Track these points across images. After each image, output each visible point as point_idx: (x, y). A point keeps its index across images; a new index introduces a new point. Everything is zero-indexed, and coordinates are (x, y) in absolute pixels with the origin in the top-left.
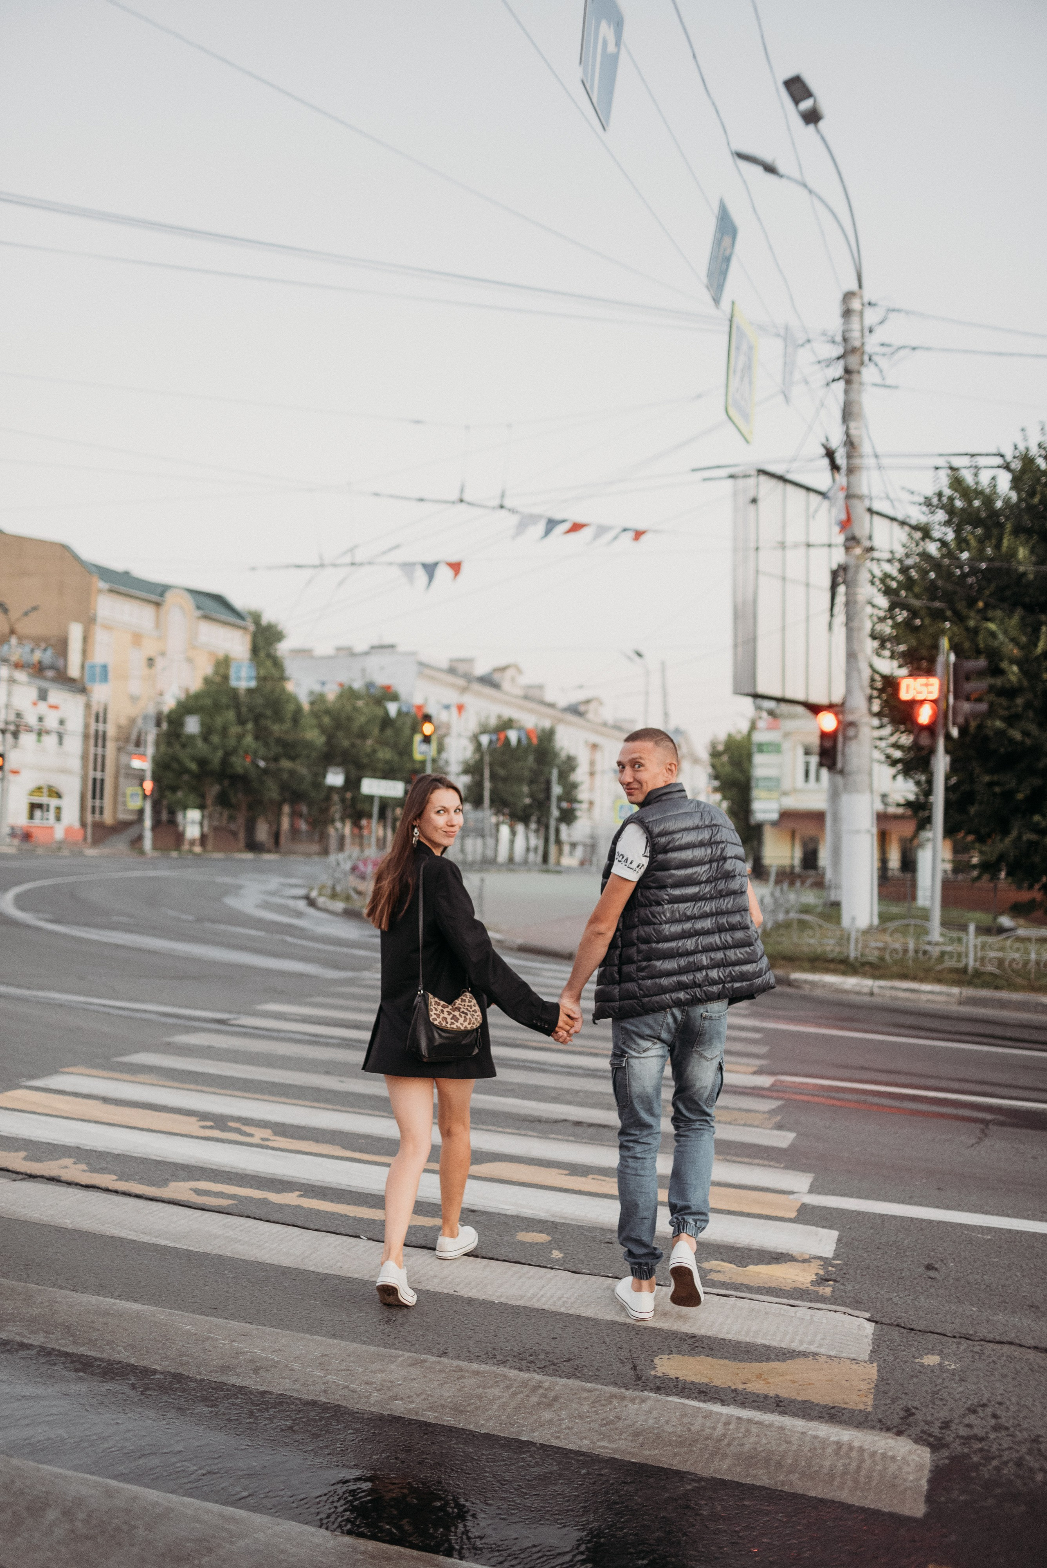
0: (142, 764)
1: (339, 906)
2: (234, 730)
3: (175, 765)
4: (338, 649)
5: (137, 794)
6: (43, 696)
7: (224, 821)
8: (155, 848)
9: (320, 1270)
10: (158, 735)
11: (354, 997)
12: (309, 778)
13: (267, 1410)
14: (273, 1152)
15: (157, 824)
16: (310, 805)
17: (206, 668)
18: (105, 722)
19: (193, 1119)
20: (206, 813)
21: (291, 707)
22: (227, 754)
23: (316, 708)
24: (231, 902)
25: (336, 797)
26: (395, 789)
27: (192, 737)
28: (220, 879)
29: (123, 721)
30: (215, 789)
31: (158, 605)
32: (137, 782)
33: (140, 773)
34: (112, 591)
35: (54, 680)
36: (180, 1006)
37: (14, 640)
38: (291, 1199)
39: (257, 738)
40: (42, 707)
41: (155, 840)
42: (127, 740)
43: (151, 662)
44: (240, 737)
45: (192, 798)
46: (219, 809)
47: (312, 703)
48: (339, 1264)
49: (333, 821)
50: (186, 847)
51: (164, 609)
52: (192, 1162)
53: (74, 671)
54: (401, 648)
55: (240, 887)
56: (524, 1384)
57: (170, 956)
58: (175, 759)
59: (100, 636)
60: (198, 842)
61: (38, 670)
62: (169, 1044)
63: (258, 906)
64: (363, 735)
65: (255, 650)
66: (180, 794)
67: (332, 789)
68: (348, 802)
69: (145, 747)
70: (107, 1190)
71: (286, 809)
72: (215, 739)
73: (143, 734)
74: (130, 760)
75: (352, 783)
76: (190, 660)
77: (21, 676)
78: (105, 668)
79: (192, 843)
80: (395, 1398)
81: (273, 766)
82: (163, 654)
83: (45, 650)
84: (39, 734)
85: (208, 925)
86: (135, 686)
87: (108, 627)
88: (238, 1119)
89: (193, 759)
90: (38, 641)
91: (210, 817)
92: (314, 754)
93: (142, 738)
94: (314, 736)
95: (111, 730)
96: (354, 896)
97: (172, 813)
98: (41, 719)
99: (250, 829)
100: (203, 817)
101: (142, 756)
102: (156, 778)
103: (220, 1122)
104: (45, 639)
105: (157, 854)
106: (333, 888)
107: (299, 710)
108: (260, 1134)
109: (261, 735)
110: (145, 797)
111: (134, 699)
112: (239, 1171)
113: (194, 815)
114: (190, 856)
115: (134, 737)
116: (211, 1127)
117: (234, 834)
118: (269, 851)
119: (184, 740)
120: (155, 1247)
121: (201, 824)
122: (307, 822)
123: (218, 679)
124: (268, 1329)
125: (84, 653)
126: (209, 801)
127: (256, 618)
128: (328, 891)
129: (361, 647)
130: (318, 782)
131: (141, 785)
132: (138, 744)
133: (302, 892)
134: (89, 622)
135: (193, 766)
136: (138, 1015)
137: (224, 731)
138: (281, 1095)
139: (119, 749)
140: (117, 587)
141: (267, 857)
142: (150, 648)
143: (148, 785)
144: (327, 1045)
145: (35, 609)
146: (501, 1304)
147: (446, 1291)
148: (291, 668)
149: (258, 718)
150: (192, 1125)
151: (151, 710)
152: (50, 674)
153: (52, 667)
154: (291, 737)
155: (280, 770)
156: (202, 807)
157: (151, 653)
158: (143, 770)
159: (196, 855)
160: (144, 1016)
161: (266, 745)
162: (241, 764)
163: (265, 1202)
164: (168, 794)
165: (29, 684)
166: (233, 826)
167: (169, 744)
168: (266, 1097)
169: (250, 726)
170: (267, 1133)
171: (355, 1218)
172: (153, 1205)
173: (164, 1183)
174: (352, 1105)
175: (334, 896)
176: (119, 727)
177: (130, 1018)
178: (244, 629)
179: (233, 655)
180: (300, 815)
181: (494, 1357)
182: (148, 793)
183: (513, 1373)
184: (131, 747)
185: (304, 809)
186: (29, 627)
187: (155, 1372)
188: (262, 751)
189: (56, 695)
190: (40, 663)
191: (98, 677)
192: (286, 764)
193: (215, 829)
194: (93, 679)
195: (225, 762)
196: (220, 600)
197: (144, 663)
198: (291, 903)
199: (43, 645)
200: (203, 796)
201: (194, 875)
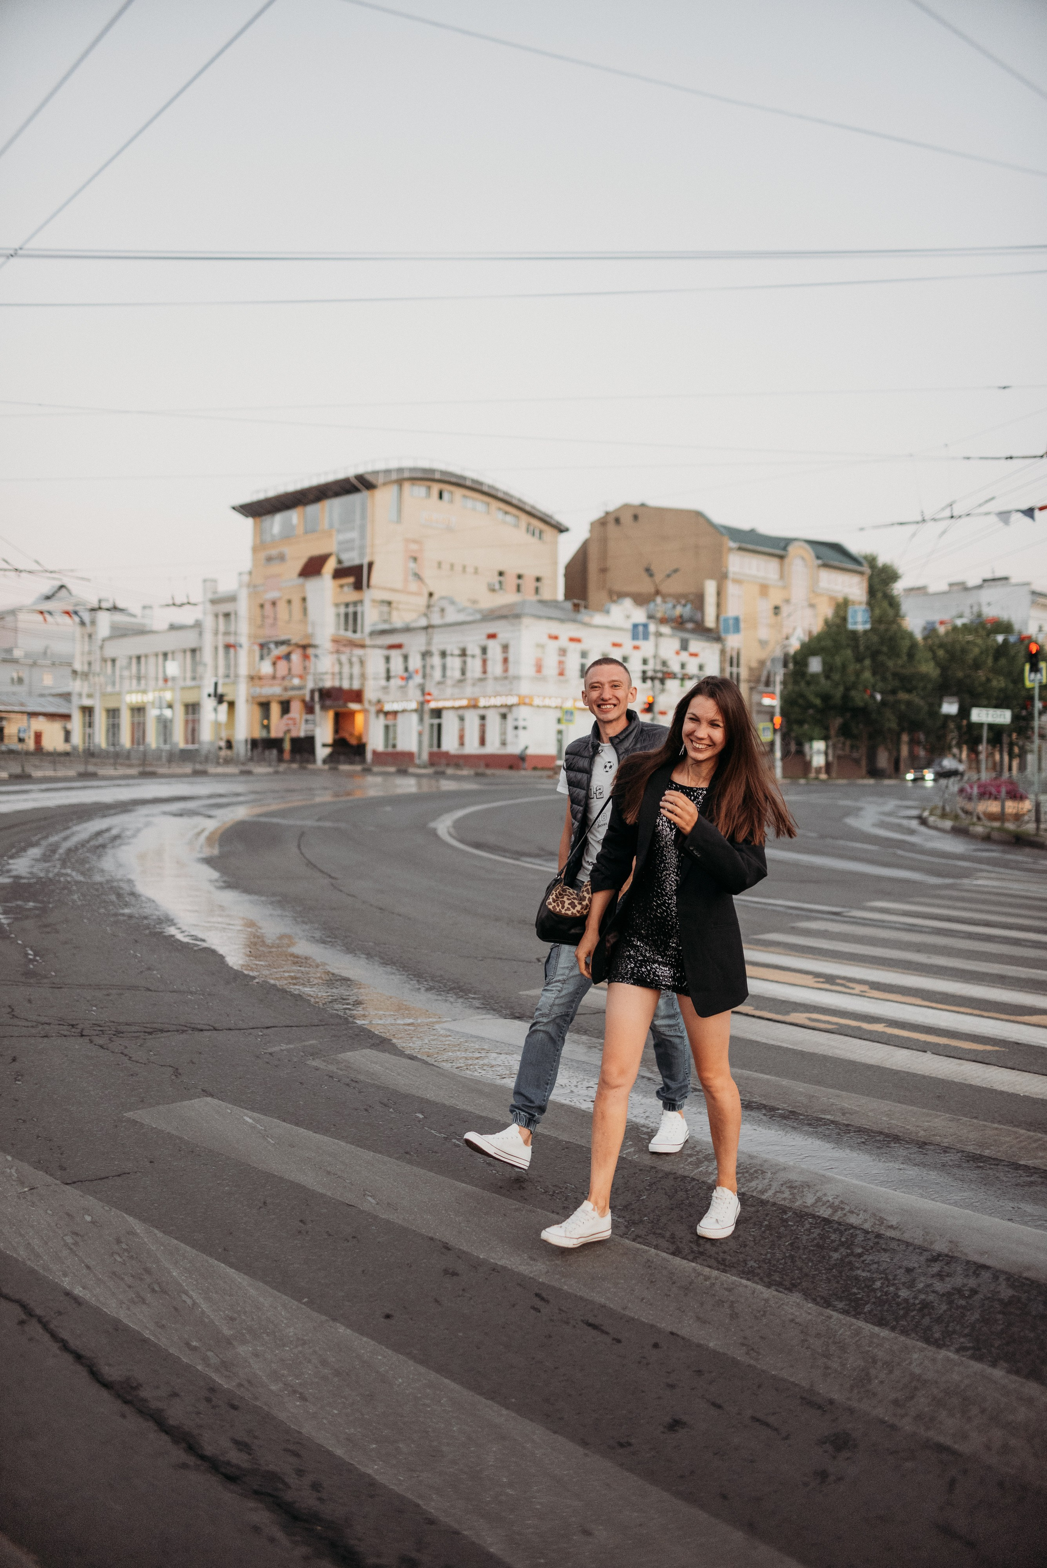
0: (772, 701)
1: (948, 824)
2: (852, 667)
3: (801, 701)
4: (951, 585)
5: (768, 728)
6: (684, 646)
7: (847, 748)
8: (785, 776)
9: (894, 1068)
10: (785, 674)
11: (951, 898)
12: (926, 708)
13: (849, 1133)
14: (869, 1000)
15: (785, 754)
16: (927, 734)
17: (826, 611)
18: (738, 666)
19: (810, 977)
20: (830, 743)
21: (906, 643)
22: (847, 689)
23: (930, 642)
24: (851, 821)
25: (952, 725)
26: (1003, 717)
27: (815, 676)
28: (842, 803)
29: (754, 664)
30: (838, 722)
31: (781, 557)
32: (768, 717)
33: (771, 709)
34: (740, 549)
35: (693, 631)
36: (804, 902)
37: (659, 600)
38: (879, 1027)
39: (874, 674)
40: (684, 656)
41: (784, 769)
42: (758, 681)
43: (777, 609)
44: (858, 674)
45: (817, 731)
46: (842, 739)
47: (925, 638)
48: (908, 1066)
49: (950, 748)
50: (813, 775)
51: (787, 561)
52: (808, 1002)
53: (710, 621)
54: (1013, 580)
55: (860, 809)
56: (1029, 1137)
57: (796, 864)
58: (802, 695)
59: (732, 589)
60: (823, 770)
61: (679, 624)
62: (793, 928)
63: (874, 825)
64: (977, 665)
65: (872, 592)
66: (806, 727)
67: (948, 717)
68: (964, 729)
69: (774, 687)
70: (747, 1015)
71: (905, 738)
72: (836, 677)
73: (772, 675)
74: (761, 698)
75: (964, 712)
76: (812, 606)
77: (666, 630)
78: (737, 620)
79: (818, 770)
80: (934, 1135)
81: (891, 698)
82: (787, 601)
83: (684, 606)
84: (682, 679)
85: (829, 841)
86: (764, 633)
87: (738, 581)
88: (844, 978)
89: (817, 695)
90: (679, 598)
91: (835, 746)
92: (930, 686)
93: (772, 679)
94: (928, 668)
95: (744, 673)
96: (962, 815)
97: (800, 744)
98: (683, 666)
99: (872, 757)
100: (827, 747)
101: (771, 695)
102: (784, 713)
103: (830, 979)
104: (684, 596)
105: (787, 781)
106: (944, 809)
107: (914, 645)
108: (858, 988)
109: (878, 669)
110: (775, 731)
111: (763, 643)
112: (842, 1010)
113: (819, 745)
114: (816, 782)
115: (763, 679)
116: (823, 982)
117: (857, 762)
118: (890, 777)
119: (808, 678)
120: (780, 1048)
121: (826, 754)
122: (925, 748)
123: (838, 621)
124: (853, 1095)
125: (718, 605)
126: (833, 732)
127: (871, 561)
128: (939, 812)
129: (973, 581)
130: (934, 711)
131: (772, 720)
132: (768, 683)
133: (915, 813)
134: (722, 578)
135: (818, 702)
136: (770, 907)
137: (844, 667)
138: (879, 964)
139: (751, 689)
140: (744, 545)
141: (887, 782)
142: (776, 597)
143: (778, 719)
144: (921, 932)
145: (676, 571)
146: (1024, 1096)
147: (984, 1086)
148: (907, 606)
149: (874, 654)
150: (809, 980)
151: (779, 653)
152: (690, 626)
153: (691, 620)
154: (907, 672)
155: (898, 702)
156: (826, 738)
157: (778, 602)
158: (773, 707)
159: (823, 781)
160: (774, 908)
161: (884, 679)
162: (859, 698)
163: (859, 1028)
164: (795, 727)
165: (672, 636)
166: (855, 755)
167: (796, 682)
168: (867, 965)
169: (867, 662)
170: (865, 988)
171: (925, 1042)
172: (779, 1025)
173: (787, 1013)
174: (935, 973)
175: (944, 816)
176: (751, 669)
177: (764, 909)
178: (861, 573)
179: (851, 597)
180: (919, 743)
181: (1012, 1122)
182: (778, 727)
183: (1022, 1131)
184: (761, 687)
185: (922, 737)
186: (673, 586)
187: (778, 1109)
188: (880, 685)
189: (695, 645)
190: (681, 616)
191: (731, 629)
192: (903, 696)
193: (839, 758)
194: (727, 631)
195: (846, 697)
196: (838, 548)
197: (771, 612)
198: (905, 822)
199: (683, 602)
200: (827, 728)
201: (818, 799)
